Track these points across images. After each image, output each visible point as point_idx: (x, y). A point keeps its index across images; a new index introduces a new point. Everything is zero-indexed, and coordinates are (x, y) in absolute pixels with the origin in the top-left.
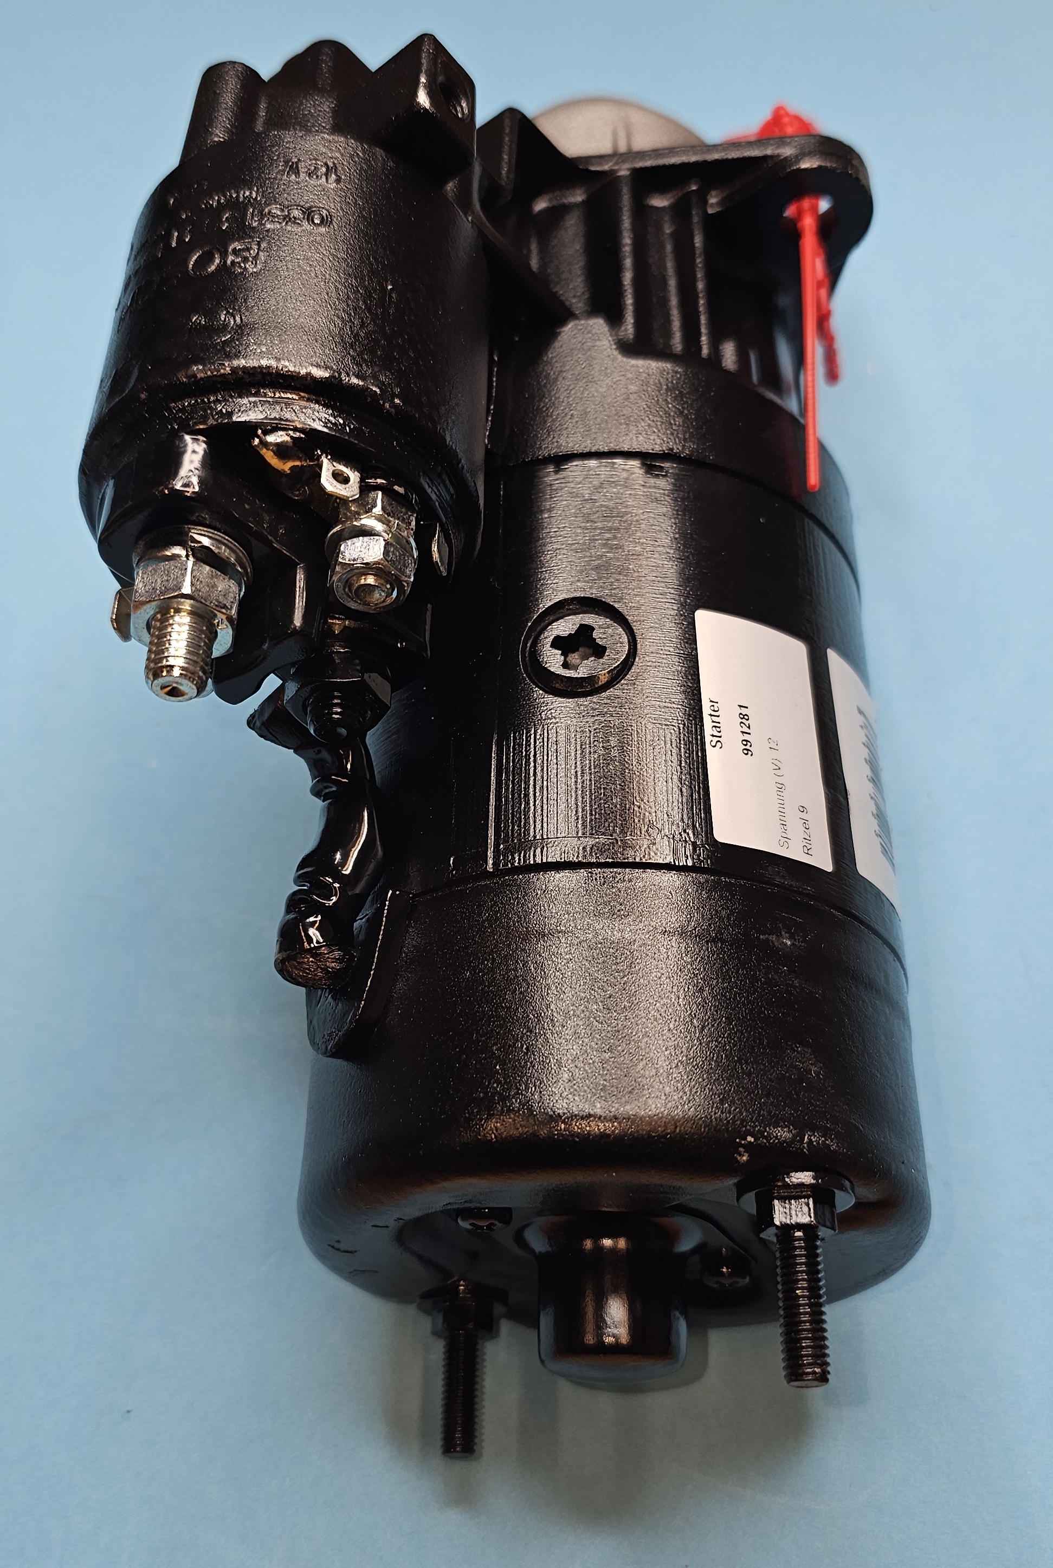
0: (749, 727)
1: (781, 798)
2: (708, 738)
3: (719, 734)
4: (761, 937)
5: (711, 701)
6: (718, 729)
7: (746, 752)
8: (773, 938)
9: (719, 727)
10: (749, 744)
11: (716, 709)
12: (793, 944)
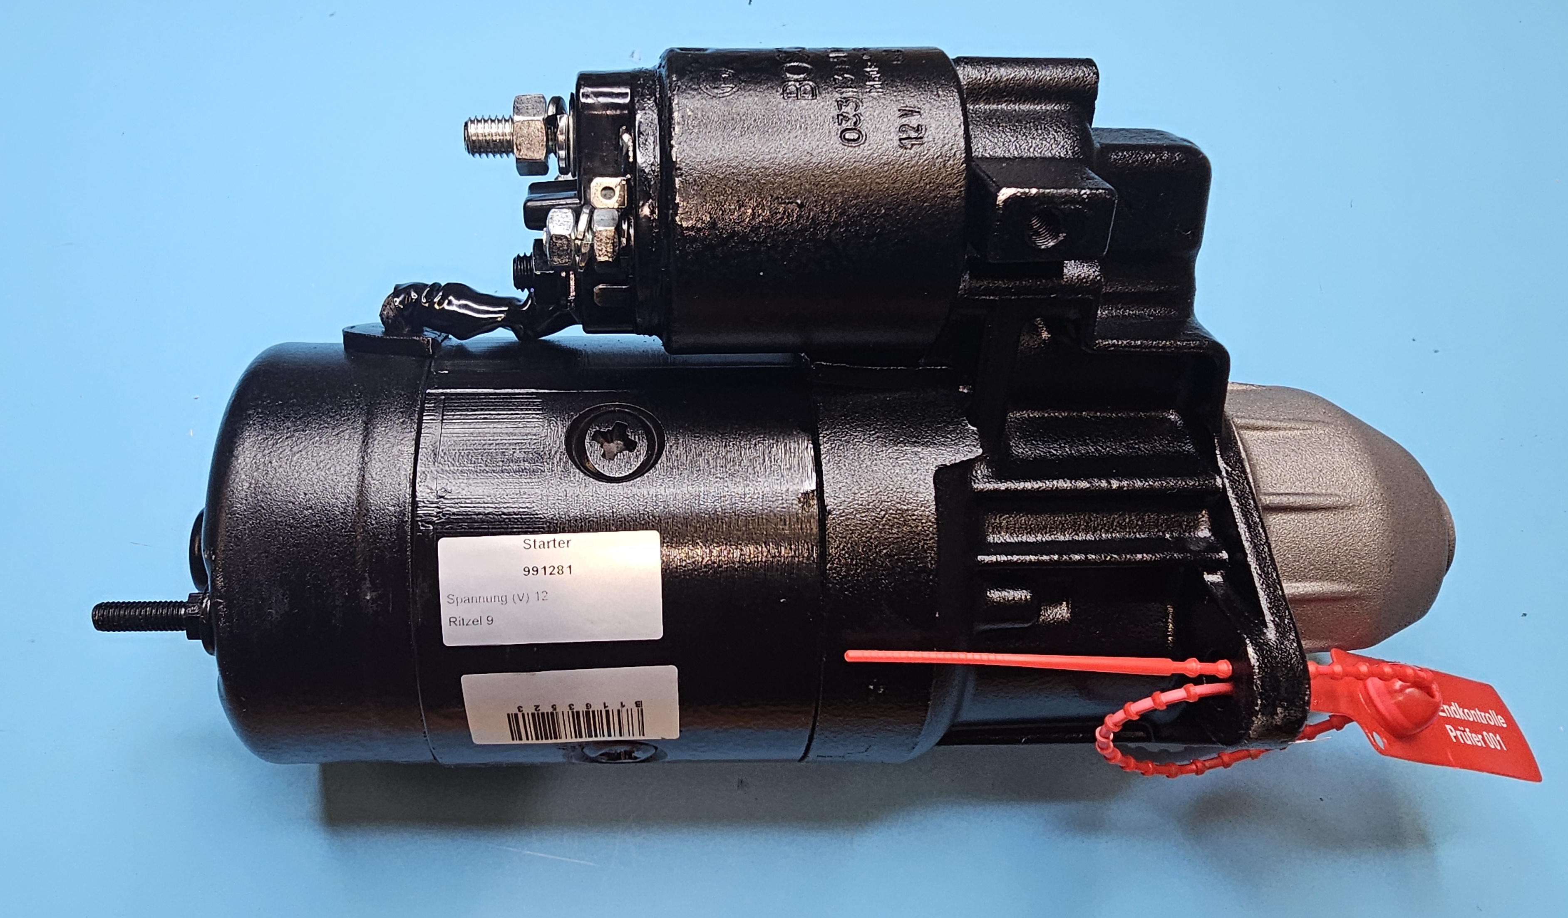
0: (551, 574)
1: (493, 600)
2: (532, 537)
3: (537, 546)
4: (367, 574)
5: (568, 542)
6: (542, 546)
7: (527, 570)
8: (368, 584)
9: (544, 547)
10: (535, 573)
11: (561, 545)
12: (368, 601)
